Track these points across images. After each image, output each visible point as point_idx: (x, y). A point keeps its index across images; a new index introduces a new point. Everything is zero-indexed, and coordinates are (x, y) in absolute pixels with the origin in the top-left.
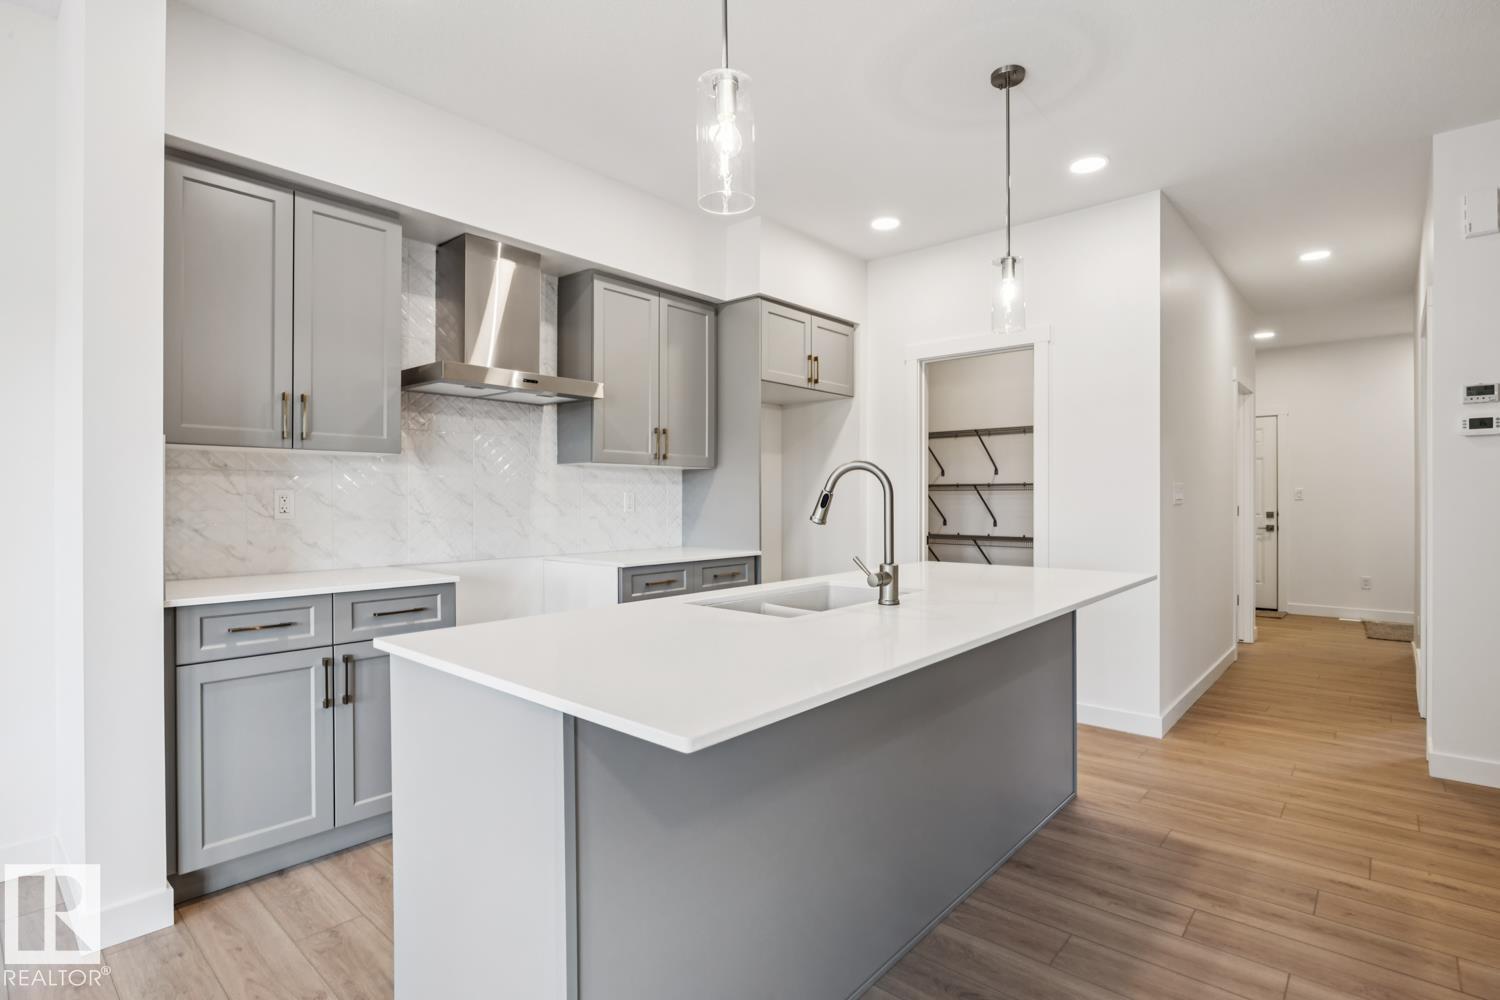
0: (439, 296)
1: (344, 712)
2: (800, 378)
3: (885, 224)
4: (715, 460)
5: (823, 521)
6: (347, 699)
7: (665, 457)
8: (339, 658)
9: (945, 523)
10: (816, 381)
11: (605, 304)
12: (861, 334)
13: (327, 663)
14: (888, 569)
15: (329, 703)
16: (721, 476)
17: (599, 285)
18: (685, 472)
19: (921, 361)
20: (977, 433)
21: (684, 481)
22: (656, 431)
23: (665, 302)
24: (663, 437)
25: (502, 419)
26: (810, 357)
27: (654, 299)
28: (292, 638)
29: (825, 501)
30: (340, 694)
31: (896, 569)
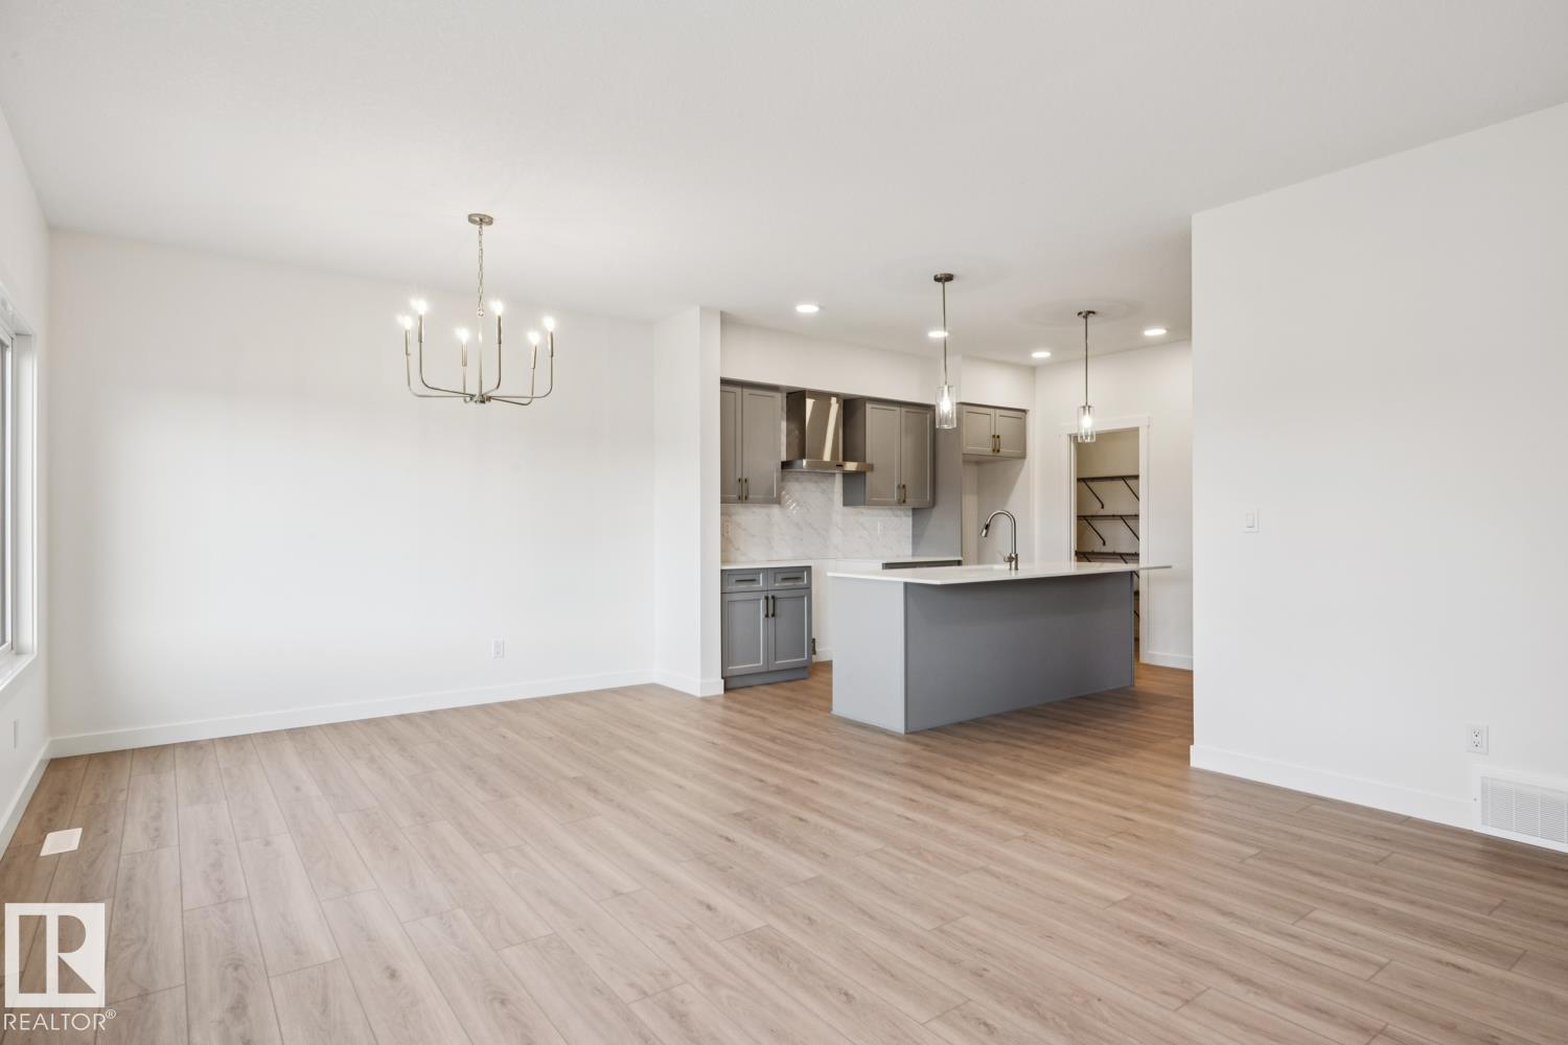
0: (788, 420)
1: (771, 620)
2: (988, 450)
3: (1041, 355)
4: (934, 503)
5: (986, 535)
6: (773, 615)
7: (904, 501)
8: (770, 596)
9: (1104, 544)
10: (998, 451)
11: (873, 416)
12: (1030, 418)
13: (767, 598)
14: (1013, 555)
15: (767, 616)
16: (936, 512)
17: (869, 406)
18: (914, 510)
19: (1070, 436)
20: (1123, 478)
21: (913, 515)
22: (899, 486)
23: (904, 410)
24: (903, 491)
25: (816, 482)
26: (994, 436)
27: (898, 409)
28: (754, 586)
29: (987, 527)
30: (770, 614)
31: (1016, 555)
